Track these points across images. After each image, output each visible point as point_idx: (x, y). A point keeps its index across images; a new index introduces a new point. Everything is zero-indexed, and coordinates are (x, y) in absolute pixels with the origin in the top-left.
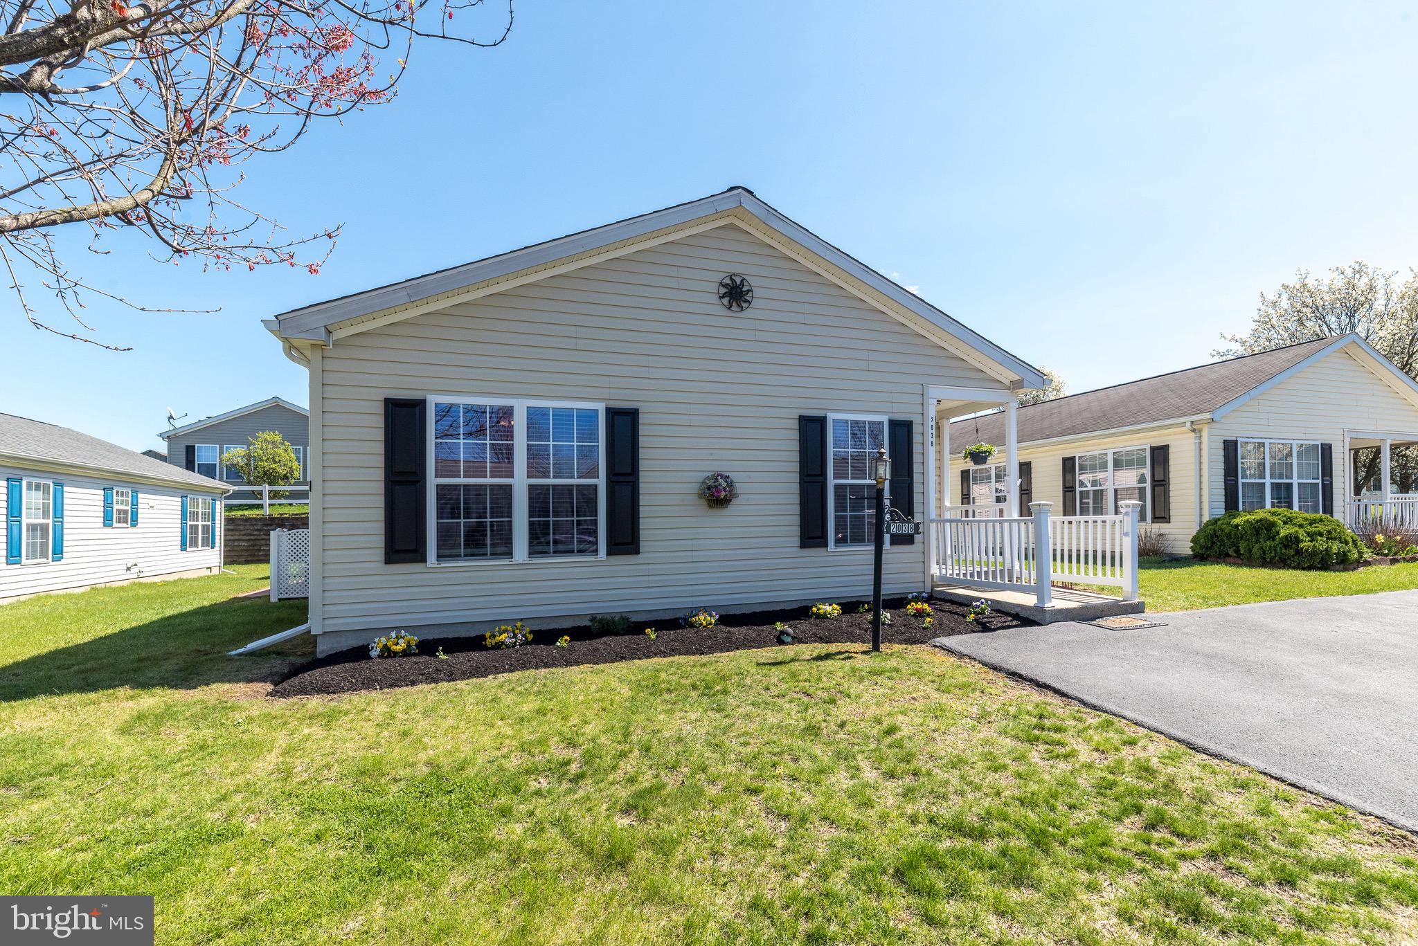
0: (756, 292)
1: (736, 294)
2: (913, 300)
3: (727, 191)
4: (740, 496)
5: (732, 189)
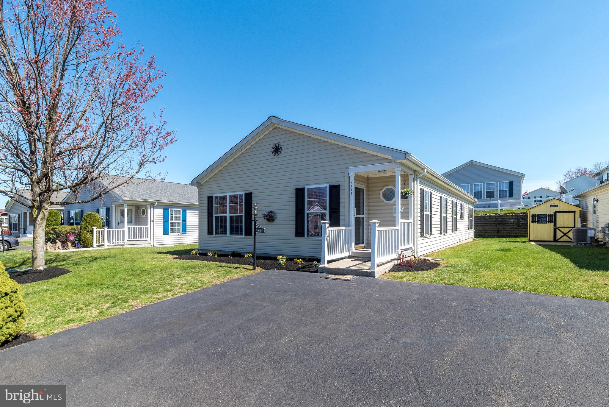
0: (283, 148)
1: (277, 150)
2: (332, 135)
3: (268, 119)
4: (277, 218)
5: (269, 117)
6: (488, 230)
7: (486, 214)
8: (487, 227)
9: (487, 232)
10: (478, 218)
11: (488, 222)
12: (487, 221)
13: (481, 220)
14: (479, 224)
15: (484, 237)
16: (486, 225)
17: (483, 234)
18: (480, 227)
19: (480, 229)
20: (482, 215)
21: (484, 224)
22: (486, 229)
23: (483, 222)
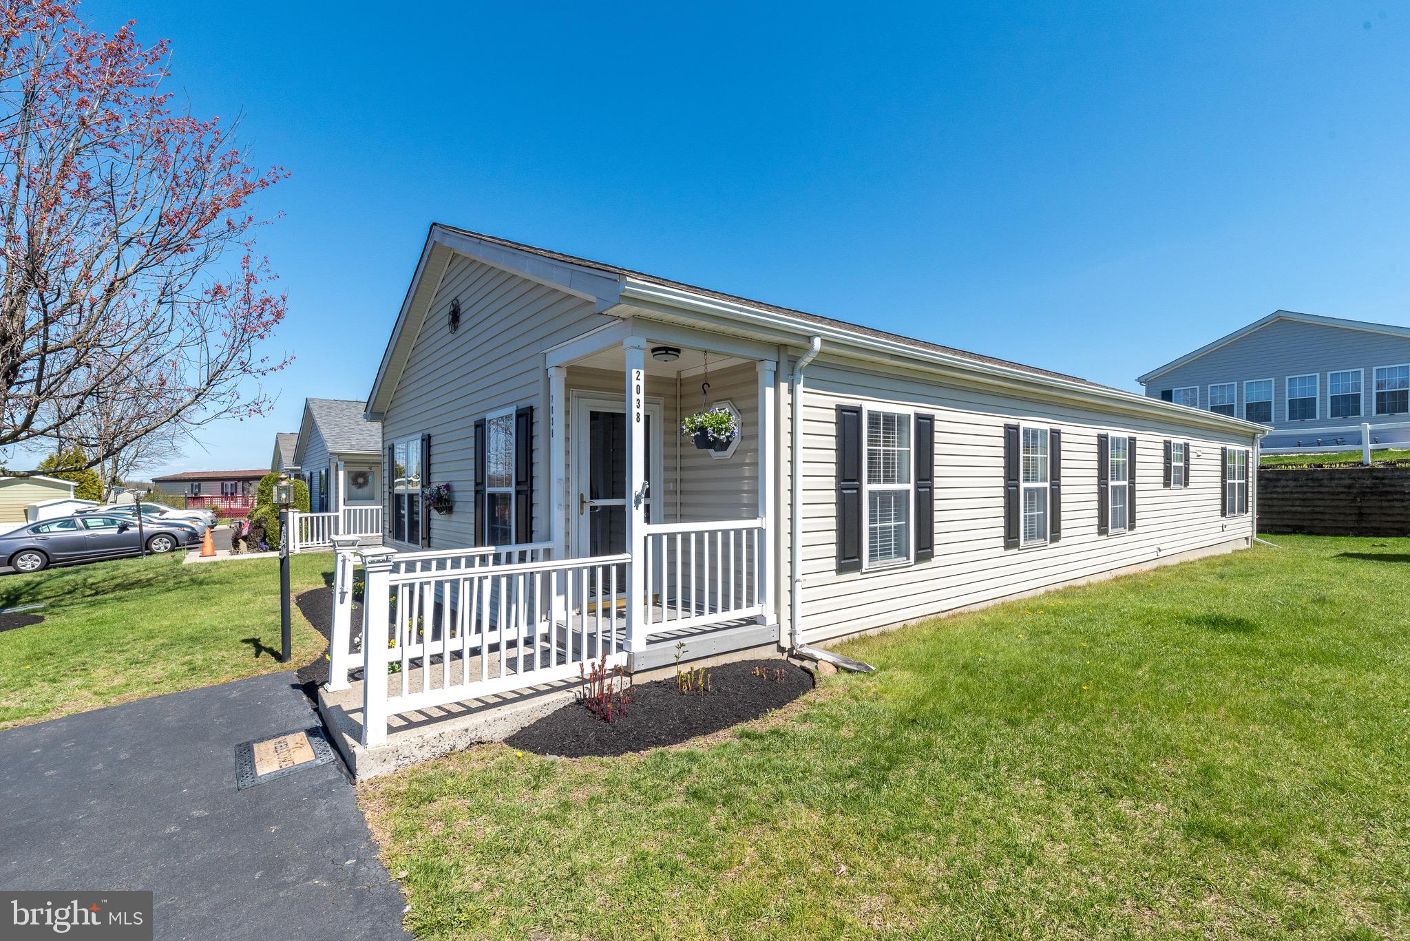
4: (457, 504)
6: (1322, 513)
7: (1321, 466)
8: (1320, 503)
9: (1320, 517)
10: (1291, 476)
11: (1323, 490)
12: (1321, 486)
13: (1299, 483)
14: (1291, 493)
15: (1310, 533)
16: (1320, 496)
17: (1305, 523)
18: (1297, 503)
19: (1294, 509)
20: (1305, 467)
21: (1309, 496)
22: (1317, 509)
23: (1305, 489)
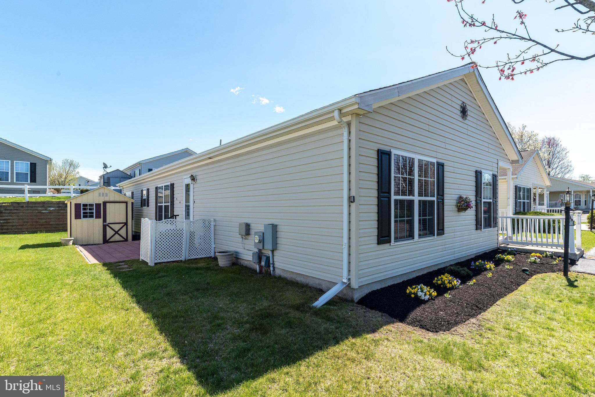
0: (468, 111)
1: (464, 112)
